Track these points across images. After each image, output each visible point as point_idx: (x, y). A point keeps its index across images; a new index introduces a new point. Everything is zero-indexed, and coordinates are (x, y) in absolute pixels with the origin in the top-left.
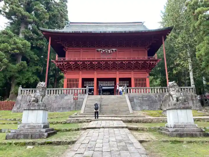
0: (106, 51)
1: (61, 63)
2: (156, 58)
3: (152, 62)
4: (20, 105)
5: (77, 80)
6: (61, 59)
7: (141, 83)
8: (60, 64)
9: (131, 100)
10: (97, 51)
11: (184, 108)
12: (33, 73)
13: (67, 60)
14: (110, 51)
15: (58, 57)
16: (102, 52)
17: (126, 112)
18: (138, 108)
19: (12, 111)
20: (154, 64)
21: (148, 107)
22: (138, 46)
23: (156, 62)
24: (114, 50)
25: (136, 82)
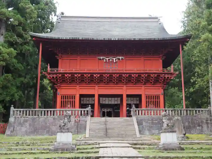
0: (110, 59)
1: (55, 76)
2: (172, 71)
3: (166, 76)
4: (14, 127)
5: (73, 97)
6: (54, 71)
7: (154, 101)
8: (53, 77)
9: (139, 123)
10: (99, 59)
11: (171, 132)
12: (18, 87)
13: (61, 72)
14: (116, 60)
15: (50, 68)
16: (105, 61)
17: (133, 136)
18: (147, 133)
19: (5, 135)
20: (170, 78)
21: (157, 131)
22: (151, 54)
23: (172, 76)
24: (120, 58)
25: (147, 100)
